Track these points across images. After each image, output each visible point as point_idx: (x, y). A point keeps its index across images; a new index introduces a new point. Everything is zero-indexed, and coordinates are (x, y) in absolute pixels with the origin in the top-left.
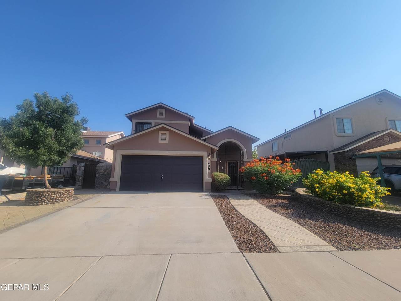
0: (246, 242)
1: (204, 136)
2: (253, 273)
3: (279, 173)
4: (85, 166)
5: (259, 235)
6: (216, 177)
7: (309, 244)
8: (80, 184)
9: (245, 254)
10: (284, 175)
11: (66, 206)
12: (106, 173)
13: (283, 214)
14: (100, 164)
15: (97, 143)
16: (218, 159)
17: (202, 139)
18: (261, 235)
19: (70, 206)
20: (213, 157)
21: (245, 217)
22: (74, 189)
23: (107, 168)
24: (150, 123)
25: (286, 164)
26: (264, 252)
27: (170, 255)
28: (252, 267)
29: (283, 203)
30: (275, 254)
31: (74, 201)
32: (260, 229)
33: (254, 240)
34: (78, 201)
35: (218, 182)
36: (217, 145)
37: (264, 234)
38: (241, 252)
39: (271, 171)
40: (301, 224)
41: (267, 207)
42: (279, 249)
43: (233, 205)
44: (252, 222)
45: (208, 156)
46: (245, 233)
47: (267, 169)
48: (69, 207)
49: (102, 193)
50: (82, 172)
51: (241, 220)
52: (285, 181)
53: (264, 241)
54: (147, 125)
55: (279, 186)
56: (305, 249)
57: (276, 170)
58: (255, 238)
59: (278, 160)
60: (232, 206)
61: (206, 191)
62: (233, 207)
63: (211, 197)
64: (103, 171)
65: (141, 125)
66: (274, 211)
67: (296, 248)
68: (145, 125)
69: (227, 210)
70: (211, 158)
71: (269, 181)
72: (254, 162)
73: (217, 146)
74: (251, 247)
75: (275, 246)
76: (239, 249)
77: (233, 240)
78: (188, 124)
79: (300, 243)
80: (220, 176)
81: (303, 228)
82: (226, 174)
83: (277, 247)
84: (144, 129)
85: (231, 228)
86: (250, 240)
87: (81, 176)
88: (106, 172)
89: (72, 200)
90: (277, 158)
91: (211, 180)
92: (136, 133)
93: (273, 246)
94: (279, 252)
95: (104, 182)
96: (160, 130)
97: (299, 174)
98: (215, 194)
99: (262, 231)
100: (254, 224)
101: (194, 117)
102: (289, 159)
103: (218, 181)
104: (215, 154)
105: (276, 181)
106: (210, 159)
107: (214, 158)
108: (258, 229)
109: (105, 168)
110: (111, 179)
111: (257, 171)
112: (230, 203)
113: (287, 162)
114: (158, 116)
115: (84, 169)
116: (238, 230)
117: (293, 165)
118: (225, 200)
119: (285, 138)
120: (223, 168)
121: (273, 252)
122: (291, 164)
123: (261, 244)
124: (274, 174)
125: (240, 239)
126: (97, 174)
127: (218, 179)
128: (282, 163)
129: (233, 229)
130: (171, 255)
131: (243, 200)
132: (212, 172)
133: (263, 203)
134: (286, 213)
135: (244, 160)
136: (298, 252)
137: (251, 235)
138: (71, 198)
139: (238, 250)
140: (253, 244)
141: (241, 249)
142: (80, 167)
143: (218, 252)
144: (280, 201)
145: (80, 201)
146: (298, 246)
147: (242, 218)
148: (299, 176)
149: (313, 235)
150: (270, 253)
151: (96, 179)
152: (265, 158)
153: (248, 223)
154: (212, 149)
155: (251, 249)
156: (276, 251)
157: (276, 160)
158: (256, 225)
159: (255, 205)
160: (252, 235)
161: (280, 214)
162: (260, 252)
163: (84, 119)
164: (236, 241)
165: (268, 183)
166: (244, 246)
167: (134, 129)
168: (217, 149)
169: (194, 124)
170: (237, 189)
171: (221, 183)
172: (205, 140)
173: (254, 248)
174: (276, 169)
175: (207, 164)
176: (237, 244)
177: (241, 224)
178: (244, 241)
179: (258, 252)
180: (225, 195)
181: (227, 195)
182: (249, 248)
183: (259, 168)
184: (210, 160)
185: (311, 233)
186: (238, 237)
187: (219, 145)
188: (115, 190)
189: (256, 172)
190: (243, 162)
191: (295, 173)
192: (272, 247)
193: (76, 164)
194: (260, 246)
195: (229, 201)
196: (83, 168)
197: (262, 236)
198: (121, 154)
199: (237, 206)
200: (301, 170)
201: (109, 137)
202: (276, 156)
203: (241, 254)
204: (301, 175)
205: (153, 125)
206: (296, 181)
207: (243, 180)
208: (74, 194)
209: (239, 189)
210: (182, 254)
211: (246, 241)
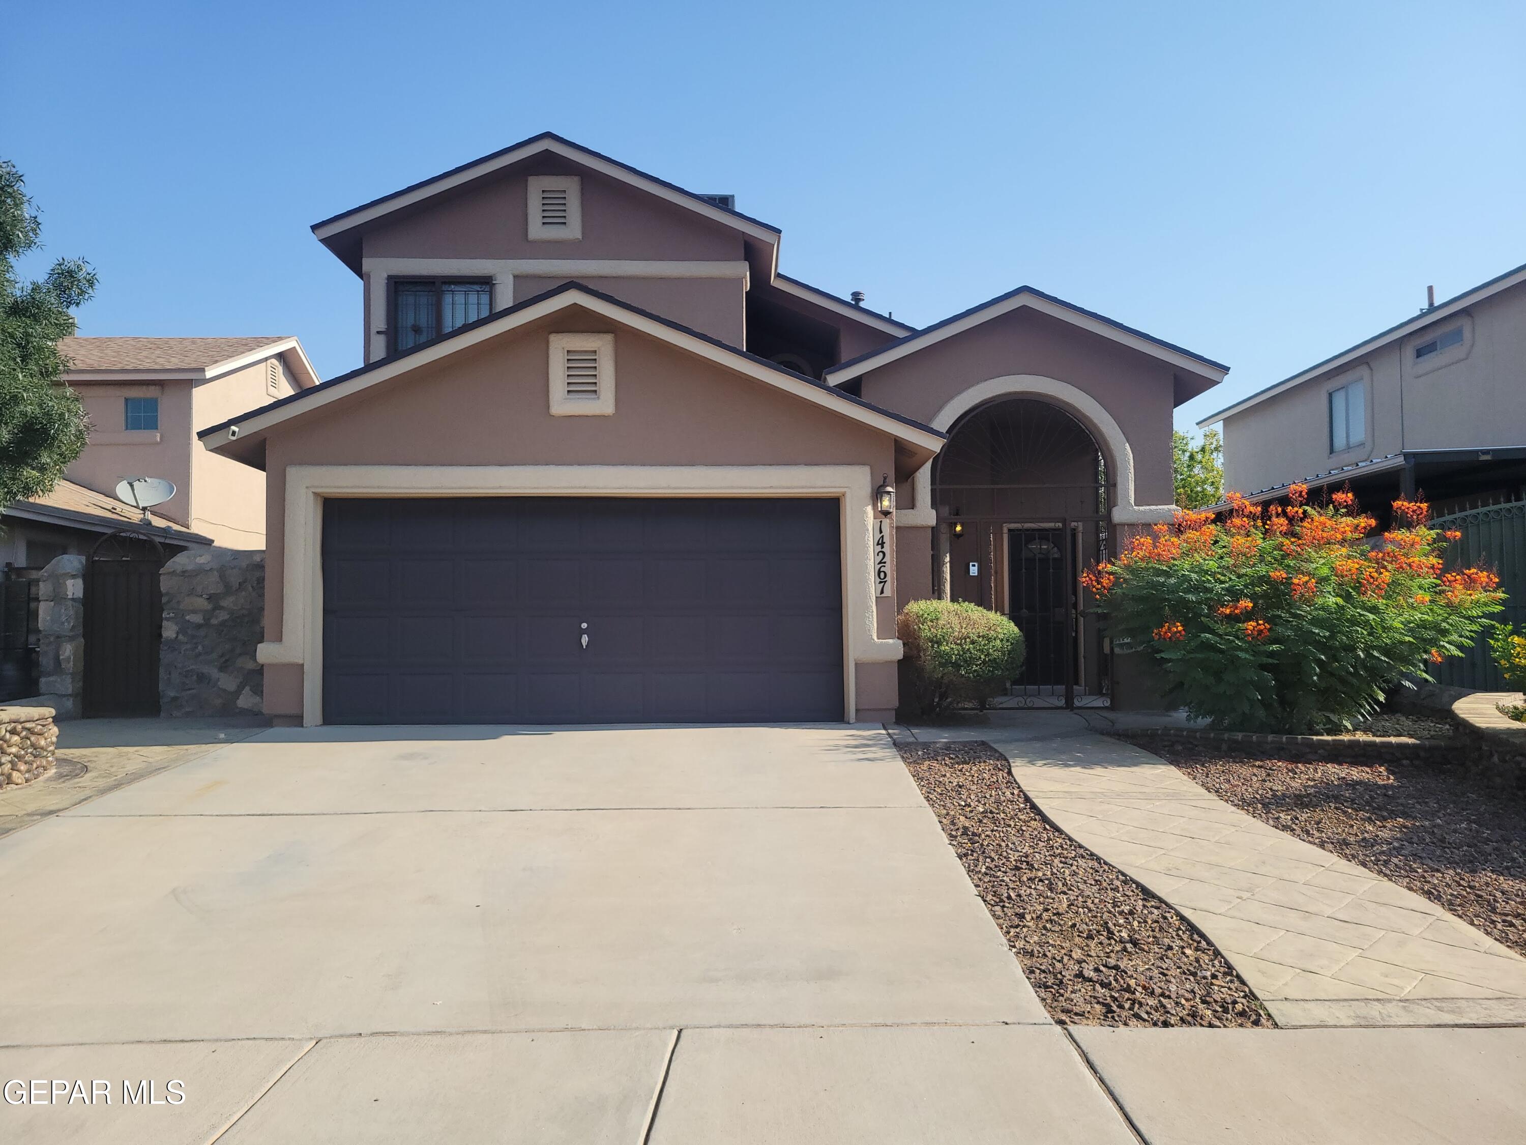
0: (1090, 980)
1: (844, 358)
2: (1110, 1104)
3: (1348, 597)
4: (90, 575)
5: (1170, 948)
6: (926, 631)
7: (1457, 989)
8: (66, 685)
9: (1080, 1031)
10: (1374, 610)
11: (31, 808)
12: (223, 616)
13: (1341, 846)
14: (180, 561)
15: (133, 423)
16: (946, 511)
17: (835, 379)
18: (1183, 947)
19: (59, 810)
20: (907, 502)
21: (1099, 859)
22: (52, 712)
23: (227, 586)
24: (486, 283)
25: (1401, 535)
26: (1190, 1024)
27: (676, 1033)
28: (1107, 1081)
29: (1354, 785)
30: (1250, 1033)
31: (68, 784)
32: (1182, 918)
33: (1140, 969)
34: (86, 780)
35: (945, 660)
36: (931, 419)
37: (1204, 943)
38: (1061, 1022)
39: (1288, 582)
40: (1438, 898)
41: (1245, 804)
42: (1271, 1011)
43: (1030, 795)
44: (1138, 885)
45: (878, 494)
46: (1090, 937)
47: (1262, 569)
48: (51, 813)
49: (222, 736)
50: (72, 612)
51: (1074, 874)
52: (1386, 651)
53: (1194, 974)
54: (466, 293)
55: (1342, 681)
56: (1431, 1015)
57: (1324, 580)
58: (1145, 963)
59: (1348, 514)
60: (1027, 799)
61: (865, 717)
62: (1034, 807)
63: (893, 751)
64: (202, 603)
65: (423, 300)
66: (1285, 828)
67: (1374, 1011)
68: (448, 298)
69: (995, 821)
70: (893, 510)
71: (1275, 647)
72: (1178, 529)
73: (935, 425)
74: (1115, 999)
75: (1256, 998)
76: (1051, 1009)
77: (1015, 966)
78: (740, 280)
79: (1409, 989)
80: (955, 621)
81: (1449, 916)
82: (999, 609)
83: (1264, 1002)
84: (448, 329)
85: (1009, 912)
86: (1116, 968)
87: (72, 639)
88: (222, 608)
89: (49, 779)
90: (1339, 497)
91: (894, 648)
92: (394, 354)
93: (1244, 997)
94: (1276, 1025)
95: (214, 673)
96: (557, 332)
97: (1486, 604)
98: (922, 734)
99: (1193, 929)
100: (1147, 894)
101: (779, 231)
102: (1424, 506)
103: (939, 654)
104: (924, 477)
105: (1322, 646)
106: (886, 513)
107: (913, 507)
108: (1175, 921)
109: (213, 584)
110: (266, 652)
111: (1197, 588)
112: (1012, 782)
113: (1409, 525)
114: (537, 230)
115: (80, 594)
116: (1051, 921)
117: (1446, 539)
118: (985, 769)
119: (1419, 353)
120: (974, 570)
121: (1241, 1025)
122: (1433, 533)
123: (1173, 988)
124: (1309, 602)
125: (1059, 966)
126: (165, 623)
127: (939, 643)
128: (1371, 533)
129: (1022, 916)
130: (680, 1032)
131: (1098, 770)
132: (903, 598)
133: (1226, 786)
134: (1364, 839)
135: (1119, 515)
136: (1384, 1026)
137: (1125, 949)
138: (45, 769)
139: (1042, 1014)
140: (1128, 989)
141: (1058, 1010)
142: (58, 580)
143: (928, 1019)
144: (1335, 772)
145: (102, 783)
146: (1390, 1001)
147: (1081, 862)
148: (1485, 616)
149: (1502, 949)
150: (1223, 1030)
151: (165, 656)
152: (1255, 500)
153: (1116, 889)
154: (901, 448)
155: (1115, 1008)
156: (1256, 1023)
157: (1337, 510)
158: (1161, 900)
159: (1175, 796)
160: (1129, 946)
161: (1322, 845)
162: (1166, 1024)
163: (70, 274)
164: (1032, 972)
165: (1266, 660)
166: (1079, 995)
167: (379, 321)
168: (935, 445)
169: (779, 276)
170: (1069, 705)
171: (956, 665)
172: (851, 390)
173: (1133, 1004)
174: (1325, 571)
175: (866, 546)
176: (1039, 986)
177: (1072, 895)
178: (1080, 975)
179: (1155, 1024)
180: (983, 743)
181: (995, 742)
182: (1104, 1005)
183: (1212, 565)
184: (886, 522)
185: (1488, 942)
186: (1045, 955)
187: (944, 420)
188: (297, 720)
189: (1187, 591)
190: (1112, 528)
191: (1459, 594)
192: (1235, 1002)
193: (21, 561)
194: (1169, 997)
195: (1010, 773)
196: (74, 588)
197: (1188, 952)
198: (315, 494)
199: (1055, 803)
200: (1500, 574)
201: (209, 374)
202: (1337, 487)
203: (1058, 1028)
204: (1498, 609)
205: (505, 298)
206: (1460, 647)
207: (1107, 650)
208: (59, 745)
209: (1077, 703)
210: (737, 1027)
211: (1089, 973)
